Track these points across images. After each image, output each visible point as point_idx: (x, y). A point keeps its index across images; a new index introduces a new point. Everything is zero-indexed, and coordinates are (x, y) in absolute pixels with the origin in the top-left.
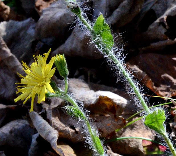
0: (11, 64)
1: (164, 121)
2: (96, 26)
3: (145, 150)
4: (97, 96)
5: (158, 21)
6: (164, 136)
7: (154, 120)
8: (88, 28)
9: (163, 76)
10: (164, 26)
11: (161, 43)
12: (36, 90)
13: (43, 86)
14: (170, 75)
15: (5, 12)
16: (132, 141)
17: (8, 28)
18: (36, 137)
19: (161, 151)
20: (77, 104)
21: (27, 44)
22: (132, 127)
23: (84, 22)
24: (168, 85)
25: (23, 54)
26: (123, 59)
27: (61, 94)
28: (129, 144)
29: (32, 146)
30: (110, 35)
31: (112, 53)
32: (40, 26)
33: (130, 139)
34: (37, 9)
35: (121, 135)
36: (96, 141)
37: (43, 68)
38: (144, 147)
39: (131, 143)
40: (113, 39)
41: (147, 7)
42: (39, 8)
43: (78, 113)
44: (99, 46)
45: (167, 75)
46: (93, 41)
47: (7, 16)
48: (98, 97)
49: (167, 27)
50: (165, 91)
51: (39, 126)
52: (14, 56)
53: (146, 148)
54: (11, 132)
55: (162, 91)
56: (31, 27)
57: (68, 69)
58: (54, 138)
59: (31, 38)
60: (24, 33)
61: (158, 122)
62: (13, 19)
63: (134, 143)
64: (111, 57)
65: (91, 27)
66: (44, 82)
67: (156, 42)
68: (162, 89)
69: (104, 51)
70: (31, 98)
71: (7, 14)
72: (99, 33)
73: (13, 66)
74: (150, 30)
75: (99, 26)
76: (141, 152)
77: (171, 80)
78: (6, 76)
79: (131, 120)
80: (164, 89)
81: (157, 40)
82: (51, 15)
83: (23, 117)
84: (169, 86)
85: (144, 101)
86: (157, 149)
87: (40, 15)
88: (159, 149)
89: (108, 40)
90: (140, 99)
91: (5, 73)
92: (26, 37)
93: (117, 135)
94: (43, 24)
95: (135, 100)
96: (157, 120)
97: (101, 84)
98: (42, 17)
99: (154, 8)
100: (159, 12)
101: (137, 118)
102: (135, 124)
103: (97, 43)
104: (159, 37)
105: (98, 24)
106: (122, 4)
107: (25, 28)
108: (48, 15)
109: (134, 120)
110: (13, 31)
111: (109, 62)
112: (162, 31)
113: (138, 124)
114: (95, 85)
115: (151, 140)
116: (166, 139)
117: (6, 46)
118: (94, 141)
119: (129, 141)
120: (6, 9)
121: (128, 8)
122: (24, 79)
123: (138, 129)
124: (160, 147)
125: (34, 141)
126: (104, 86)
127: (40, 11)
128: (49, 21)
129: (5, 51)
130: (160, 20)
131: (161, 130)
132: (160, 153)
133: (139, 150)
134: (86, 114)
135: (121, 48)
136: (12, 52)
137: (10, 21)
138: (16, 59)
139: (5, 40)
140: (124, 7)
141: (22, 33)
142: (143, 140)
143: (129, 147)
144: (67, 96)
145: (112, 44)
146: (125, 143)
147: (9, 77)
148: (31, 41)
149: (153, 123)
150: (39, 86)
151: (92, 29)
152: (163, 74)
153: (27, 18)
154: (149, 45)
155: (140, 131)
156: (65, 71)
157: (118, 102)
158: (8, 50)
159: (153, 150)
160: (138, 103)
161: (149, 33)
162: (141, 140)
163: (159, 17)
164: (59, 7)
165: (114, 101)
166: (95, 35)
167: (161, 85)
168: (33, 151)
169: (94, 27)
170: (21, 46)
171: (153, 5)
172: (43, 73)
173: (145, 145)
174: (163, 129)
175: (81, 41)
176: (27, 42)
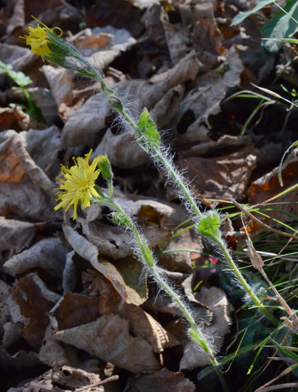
0: (37, 177)
1: (219, 226)
2: (140, 123)
3: (194, 264)
4: (138, 206)
5: (198, 121)
6: (220, 243)
7: (208, 226)
8: (132, 125)
9: (207, 181)
10: (206, 126)
11: (204, 146)
12: (79, 195)
13: (86, 190)
14: (215, 180)
15: (24, 120)
16: (178, 255)
17: (29, 138)
18: (71, 256)
19: (211, 264)
20: (123, 210)
21: (53, 155)
22: (177, 240)
23: (127, 119)
24: (213, 192)
25: (47, 166)
26: (171, 160)
27: (105, 200)
28: (175, 258)
29: (67, 267)
30: (156, 132)
31: (159, 153)
32: (67, 134)
33: (175, 253)
34: (60, 116)
35: (165, 249)
36: (146, 251)
37: (85, 170)
38: (192, 260)
39: (177, 257)
40: (160, 137)
41: (184, 107)
42: (62, 114)
43: (126, 221)
44: (144, 145)
45: (212, 181)
46: (138, 140)
47: (26, 125)
48: (140, 207)
49: (210, 127)
50: (211, 198)
51: (75, 243)
52: (39, 168)
53: (194, 262)
54: (42, 252)
55: (207, 198)
56: (55, 136)
57: (113, 170)
58: (93, 254)
59: (55, 148)
60: (48, 143)
61: (212, 228)
62: (33, 128)
63: (181, 257)
64: (158, 157)
65: (134, 125)
66: (87, 186)
67: (197, 144)
68: (207, 196)
69: (150, 150)
70: (73, 205)
71: (26, 123)
72: (144, 131)
73: (38, 180)
74: (190, 132)
75: (144, 122)
76: (189, 266)
77: (217, 187)
78: (31, 191)
79: (175, 232)
80: (210, 196)
81: (197, 143)
82: (78, 121)
83: (55, 235)
84: (215, 193)
85: (195, 205)
86: (207, 262)
87: (64, 122)
88: (209, 261)
89: (154, 138)
90: (191, 203)
91: (29, 187)
92: (50, 148)
93: (161, 249)
94: (70, 132)
95: (186, 204)
96: (211, 225)
97: (139, 194)
98: (67, 124)
99: (192, 108)
100: (199, 112)
101: (182, 230)
102: (181, 237)
103: (142, 142)
104: (200, 139)
105: (142, 120)
106: (158, 105)
107: (47, 138)
108: (74, 120)
109: (178, 232)
110: (35, 141)
111: (156, 163)
112: (204, 132)
113: (183, 236)
114: (132, 195)
115: (199, 252)
116: (222, 247)
117: (29, 157)
118: (143, 252)
119: (175, 255)
120: (24, 118)
121: (165, 108)
122: (64, 184)
123: (183, 242)
124: (210, 259)
125: (69, 260)
126: (142, 196)
127: (65, 118)
128: (77, 127)
129: (28, 163)
130: (201, 120)
131: (216, 237)
132: (211, 266)
133: (187, 265)
134: (134, 221)
135: (168, 146)
136: (36, 163)
137: (31, 130)
138: (42, 171)
139: (27, 150)
140: (160, 107)
141: (44, 144)
142: (191, 253)
143: (175, 262)
144: (112, 202)
145: (159, 142)
146: (171, 258)
147: (33, 193)
148: (57, 151)
149: (206, 229)
150: (83, 191)
151: (136, 126)
152: (208, 179)
153: (49, 126)
154: (190, 148)
155: (186, 244)
156: (109, 173)
157: (162, 211)
158: (32, 162)
159: (203, 263)
160: (190, 208)
161: (189, 135)
162: (189, 253)
163: (198, 117)
164: (87, 112)
165: (158, 210)
166: (140, 133)
167: (206, 192)
168: (68, 272)
169: (138, 125)
170: (45, 157)
171: (191, 105)
172: (85, 176)
173: (193, 258)
174: (218, 236)
175: (114, 148)
176: (51, 153)
